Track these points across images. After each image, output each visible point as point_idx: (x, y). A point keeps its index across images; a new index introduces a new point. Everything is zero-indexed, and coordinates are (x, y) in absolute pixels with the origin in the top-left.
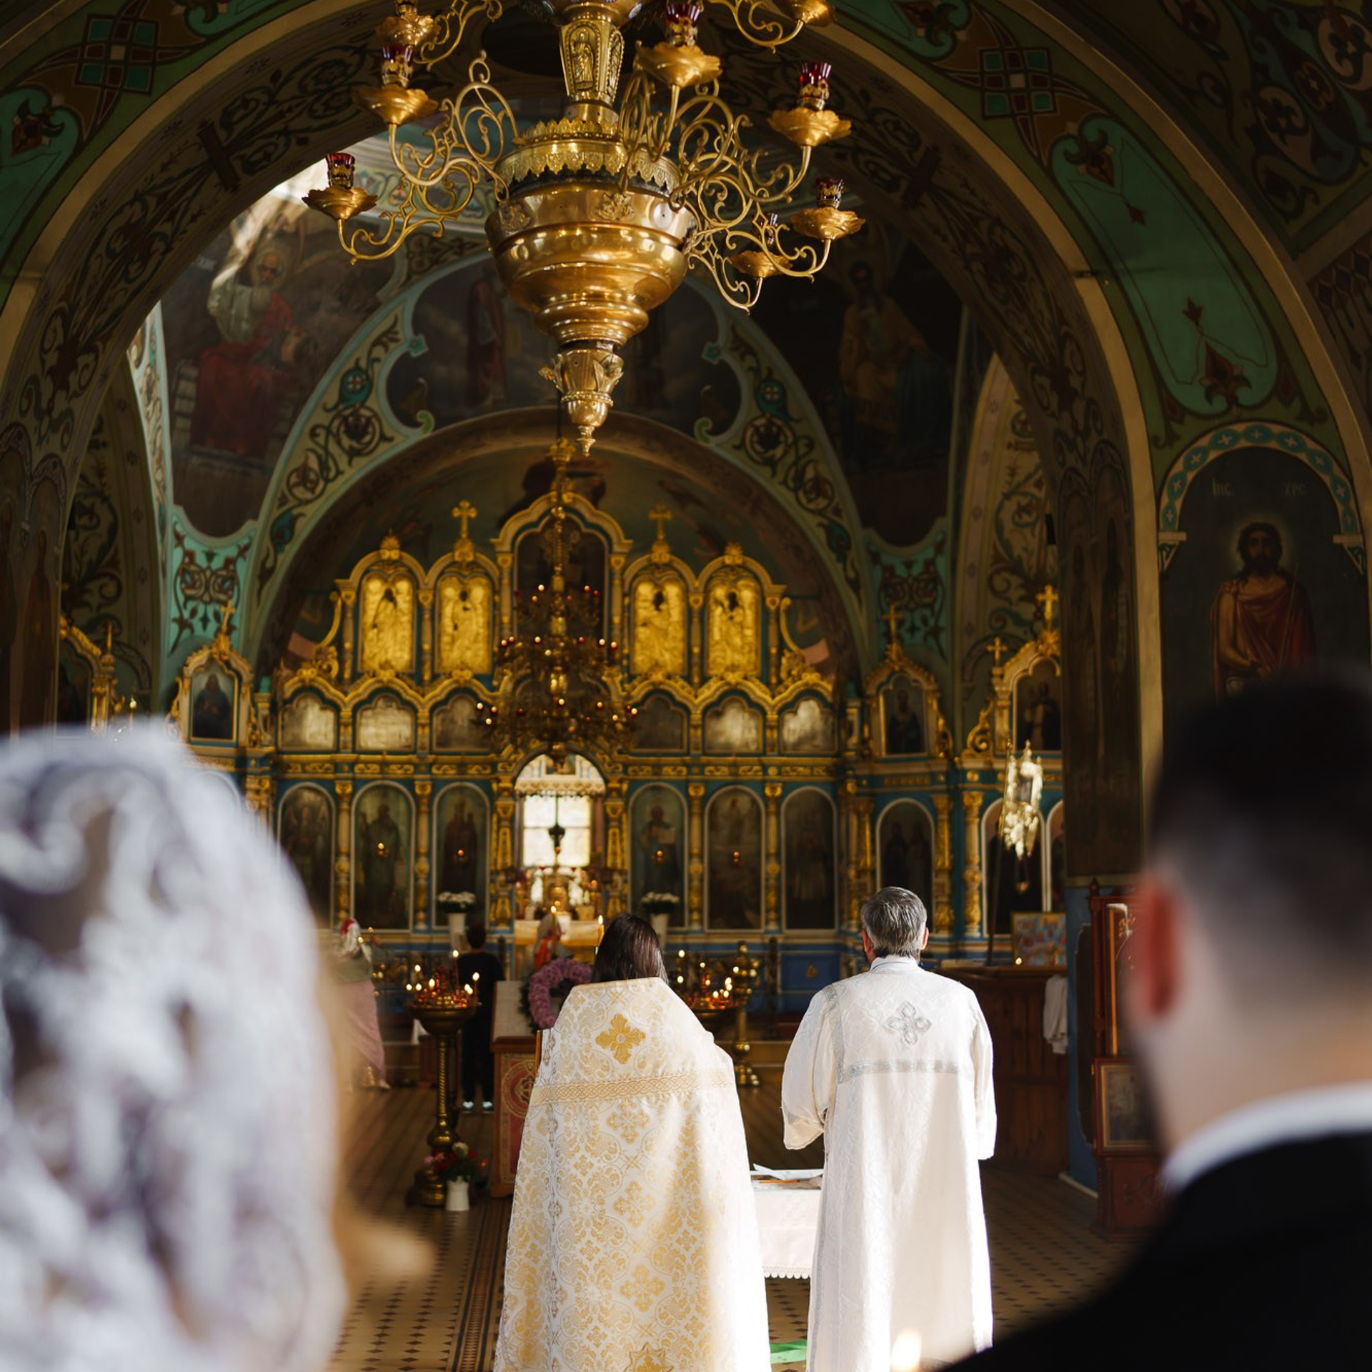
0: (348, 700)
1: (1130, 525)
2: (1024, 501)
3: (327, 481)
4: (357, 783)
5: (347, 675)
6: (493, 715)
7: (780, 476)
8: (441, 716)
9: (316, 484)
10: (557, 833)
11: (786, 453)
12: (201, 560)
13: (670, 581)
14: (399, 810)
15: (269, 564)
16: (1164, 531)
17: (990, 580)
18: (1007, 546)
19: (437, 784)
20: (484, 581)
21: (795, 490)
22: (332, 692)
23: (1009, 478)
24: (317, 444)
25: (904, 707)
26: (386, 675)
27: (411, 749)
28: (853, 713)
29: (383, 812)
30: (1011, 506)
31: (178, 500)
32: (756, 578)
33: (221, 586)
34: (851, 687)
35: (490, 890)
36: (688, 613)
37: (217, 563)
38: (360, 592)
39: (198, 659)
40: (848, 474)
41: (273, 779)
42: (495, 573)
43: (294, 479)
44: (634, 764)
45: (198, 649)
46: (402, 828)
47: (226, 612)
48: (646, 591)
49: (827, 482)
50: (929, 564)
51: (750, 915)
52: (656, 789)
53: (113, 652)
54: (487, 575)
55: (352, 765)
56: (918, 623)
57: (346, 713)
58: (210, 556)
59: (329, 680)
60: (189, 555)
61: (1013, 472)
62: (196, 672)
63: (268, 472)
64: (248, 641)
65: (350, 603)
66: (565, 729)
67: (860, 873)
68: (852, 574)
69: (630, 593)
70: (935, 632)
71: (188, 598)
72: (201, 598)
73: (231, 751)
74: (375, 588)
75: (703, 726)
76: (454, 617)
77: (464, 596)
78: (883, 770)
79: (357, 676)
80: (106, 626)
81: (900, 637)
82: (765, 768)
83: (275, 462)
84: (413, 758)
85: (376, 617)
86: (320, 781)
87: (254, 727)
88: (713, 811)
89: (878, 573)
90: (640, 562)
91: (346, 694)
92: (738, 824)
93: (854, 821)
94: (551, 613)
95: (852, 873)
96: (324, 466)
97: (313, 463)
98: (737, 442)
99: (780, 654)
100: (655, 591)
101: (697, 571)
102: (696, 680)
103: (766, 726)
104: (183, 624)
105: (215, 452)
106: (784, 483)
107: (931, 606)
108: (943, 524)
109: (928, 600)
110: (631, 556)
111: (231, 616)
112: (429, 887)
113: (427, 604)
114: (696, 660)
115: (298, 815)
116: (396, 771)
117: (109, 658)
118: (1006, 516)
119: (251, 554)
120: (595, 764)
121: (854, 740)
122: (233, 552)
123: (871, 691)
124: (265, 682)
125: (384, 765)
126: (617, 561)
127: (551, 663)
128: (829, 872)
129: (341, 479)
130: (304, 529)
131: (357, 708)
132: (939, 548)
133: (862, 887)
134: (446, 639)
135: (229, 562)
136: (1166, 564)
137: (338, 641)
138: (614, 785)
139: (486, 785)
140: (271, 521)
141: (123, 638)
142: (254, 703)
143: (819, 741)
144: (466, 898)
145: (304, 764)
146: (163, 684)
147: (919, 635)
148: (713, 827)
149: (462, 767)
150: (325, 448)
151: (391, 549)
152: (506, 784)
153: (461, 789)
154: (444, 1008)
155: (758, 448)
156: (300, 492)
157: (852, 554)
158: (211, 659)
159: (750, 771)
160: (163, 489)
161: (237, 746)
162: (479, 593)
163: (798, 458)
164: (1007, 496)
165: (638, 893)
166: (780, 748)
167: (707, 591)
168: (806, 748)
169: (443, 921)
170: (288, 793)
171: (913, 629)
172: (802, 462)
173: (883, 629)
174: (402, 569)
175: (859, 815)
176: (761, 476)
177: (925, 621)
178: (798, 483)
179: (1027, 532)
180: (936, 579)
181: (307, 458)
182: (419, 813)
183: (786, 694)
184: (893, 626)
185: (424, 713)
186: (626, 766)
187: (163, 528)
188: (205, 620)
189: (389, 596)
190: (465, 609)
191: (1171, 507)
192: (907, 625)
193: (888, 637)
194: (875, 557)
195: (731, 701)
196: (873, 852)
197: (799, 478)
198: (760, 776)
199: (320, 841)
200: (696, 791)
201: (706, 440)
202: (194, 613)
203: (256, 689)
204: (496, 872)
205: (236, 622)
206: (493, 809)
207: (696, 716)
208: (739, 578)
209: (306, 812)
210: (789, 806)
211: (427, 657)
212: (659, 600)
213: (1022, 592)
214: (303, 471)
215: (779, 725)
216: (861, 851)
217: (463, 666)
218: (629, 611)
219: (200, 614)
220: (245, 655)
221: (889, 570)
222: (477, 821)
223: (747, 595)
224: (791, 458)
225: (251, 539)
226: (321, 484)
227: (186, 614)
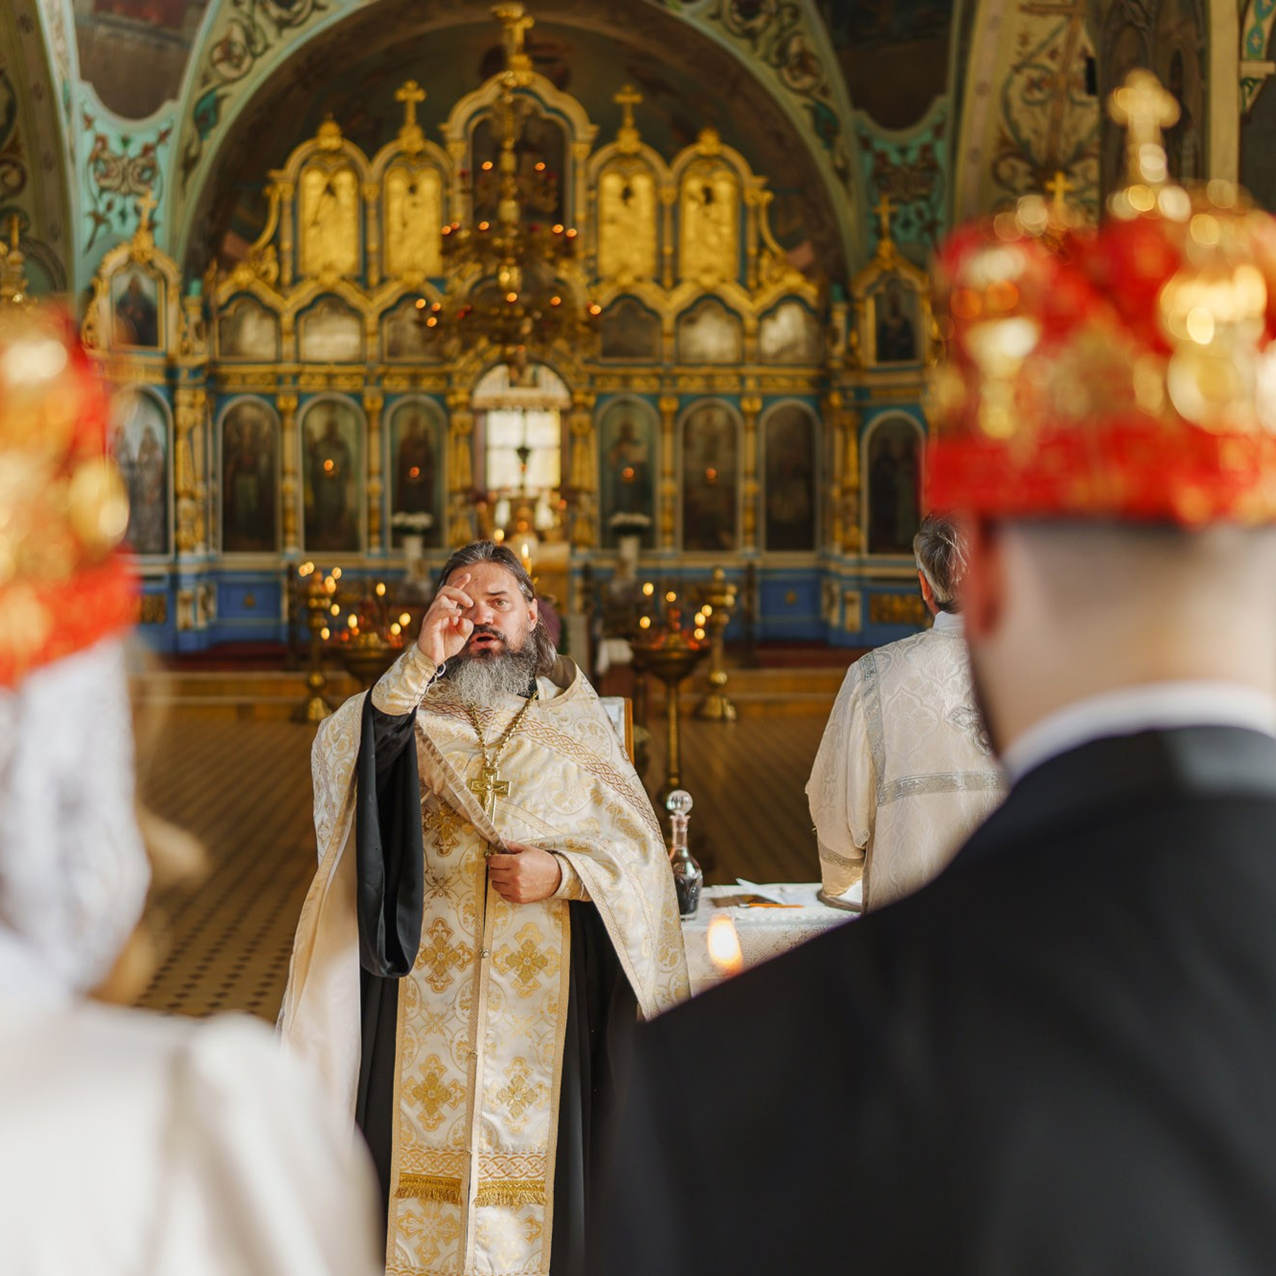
0: (289, 305)
1: (1203, 56)
2: (1035, 74)
3: (255, 56)
4: (301, 397)
5: (287, 277)
6: (437, 314)
7: (761, 51)
8: (392, 325)
9: (241, 59)
10: (524, 452)
11: (768, 23)
12: (115, 146)
13: (640, 172)
14: (347, 426)
15: (193, 151)
16: (1248, 60)
17: (995, 167)
18: (1014, 127)
19: (388, 397)
20: (434, 173)
21: (777, 67)
22: (270, 297)
23: (1018, 48)
24: (242, 12)
25: (895, 311)
26: (330, 279)
27: (359, 360)
28: (839, 319)
29: (331, 429)
30: (1020, 81)
31: (85, 75)
32: (733, 169)
33: (140, 175)
34: (837, 290)
35: (448, 512)
36: (659, 208)
37: (134, 150)
38: (297, 185)
39: (116, 258)
40: (837, 47)
41: (209, 393)
42: (445, 163)
43: (217, 54)
44: (600, 375)
45: (116, 246)
46: (352, 445)
47: (146, 204)
48: (612, 183)
49: (813, 57)
50: (927, 149)
51: (725, 538)
52: (625, 403)
53: (21, 250)
54: (438, 166)
55: (296, 376)
56: (913, 217)
57: (287, 320)
58: (125, 141)
59: (268, 284)
60: (101, 140)
61: (1024, 40)
62: (116, 271)
63: (186, 46)
64: (173, 239)
65: (288, 197)
66: (518, 330)
67: (845, 492)
68: (839, 162)
69: (594, 186)
70: (931, 227)
71: (103, 190)
72: (116, 190)
73: (158, 361)
74: (314, 181)
75: (675, 334)
76: (402, 214)
77: (413, 189)
78: (872, 381)
79: (297, 279)
80: (10, 220)
81: (892, 235)
82: (742, 379)
83: (194, 33)
84: (362, 369)
85: (317, 212)
86: (263, 395)
87: (185, 335)
88: (687, 427)
89: (869, 162)
90: (606, 152)
91: (286, 297)
92: (713, 440)
93: (838, 437)
94: (501, 196)
95: (836, 492)
96: (250, 40)
97: (238, 36)
98: (712, 10)
99: (760, 254)
100: (625, 185)
101: (668, 159)
102: (668, 282)
103: (744, 334)
104: (99, 219)
105: (125, 20)
106: (765, 58)
107: (926, 198)
108: (943, 103)
109: (923, 191)
110: (596, 145)
111: (153, 212)
112: (381, 511)
113: (372, 198)
114: (668, 261)
115: (239, 431)
116: (344, 384)
117: (15, 256)
118: (1015, 93)
119: (173, 139)
120: (560, 376)
121: (839, 349)
122: (151, 138)
123: (859, 292)
124: (195, 286)
125: (330, 377)
126: (579, 149)
127: (501, 254)
128: (810, 492)
129: (269, 54)
130: (230, 111)
131: (299, 314)
132: (938, 131)
133: (847, 508)
134: (393, 238)
135: (148, 150)
136: (1249, 102)
137: (275, 240)
138: (579, 398)
139: (441, 398)
140: (193, 103)
141: (32, 233)
142: (183, 308)
143: (802, 351)
144: (421, 520)
145: (244, 377)
146: (80, 284)
147: (913, 232)
148: (687, 443)
149: (415, 379)
150: (250, 17)
151: (330, 136)
152: (462, 397)
153: (414, 404)
154: (368, 649)
155: (737, 17)
156: (225, 69)
157: (841, 141)
158: (131, 260)
159: (726, 383)
160: (66, 62)
161: (166, 355)
162: (429, 185)
163: (782, 29)
164: (1017, 69)
165: (606, 514)
166: (760, 358)
167: (680, 183)
168: (787, 358)
169: (397, 544)
170: (228, 406)
171: (907, 224)
172: (786, 34)
173: (872, 223)
174: (343, 161)
175: (844, 429)
176: (740, 49)
177: (920, 214)
178: (781, 59)
179: (1037, 111)
180: (932, 167)
181: (230, 31)
182: (369, 430)
183: (766, 298)
184: (885, 220)
185: (371, 320)
186: (593, 378)
187: (68, 107)
188: (123, 215)
189: (330, 190)
190: (415, 205)
191: (1257, 29)
192: (900, 220)
193: (879, 233)
194: (866, 143)
195: (707, 308)
196: (859, 469)
197: (782, 52)
198: (737, 389)
199: (264, 461)
200: (668, 405)
201: (678, 8)
202: (110, 207)
203: (185, 292)
204: (453, 493)
205: (159, 217)
206: (450, 425)
207: (668, 323)
208: (715, 168)
209: (247, 430)
210: (771, 420)
211: (373, 259)
212: (627, 194)
213: (1029, 181)
214: (226, 45)
215: (757, 334)
216: (845, 469)
217: (413, 269)
218: (594, 206)
219: (117, 207)
220: (172, 254)
221: (881, 157)
222: (433, 438)
223: (723, 188)
224: (773, 30)
225: (172, 121)
226: (247, 61)
227: (102, 208)
